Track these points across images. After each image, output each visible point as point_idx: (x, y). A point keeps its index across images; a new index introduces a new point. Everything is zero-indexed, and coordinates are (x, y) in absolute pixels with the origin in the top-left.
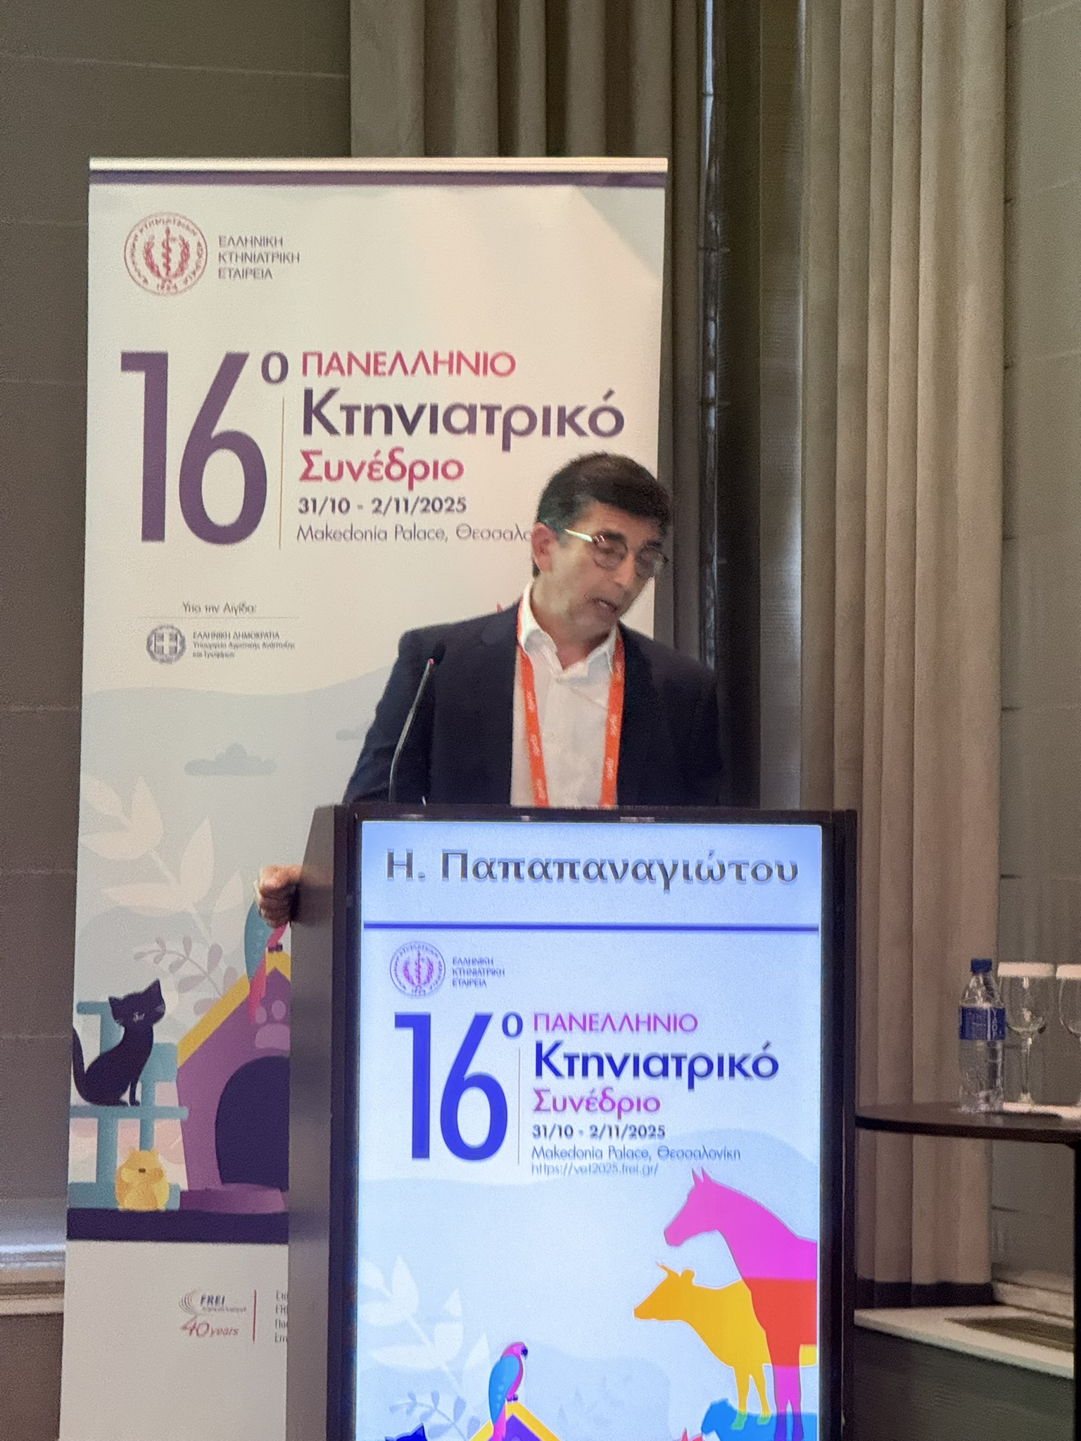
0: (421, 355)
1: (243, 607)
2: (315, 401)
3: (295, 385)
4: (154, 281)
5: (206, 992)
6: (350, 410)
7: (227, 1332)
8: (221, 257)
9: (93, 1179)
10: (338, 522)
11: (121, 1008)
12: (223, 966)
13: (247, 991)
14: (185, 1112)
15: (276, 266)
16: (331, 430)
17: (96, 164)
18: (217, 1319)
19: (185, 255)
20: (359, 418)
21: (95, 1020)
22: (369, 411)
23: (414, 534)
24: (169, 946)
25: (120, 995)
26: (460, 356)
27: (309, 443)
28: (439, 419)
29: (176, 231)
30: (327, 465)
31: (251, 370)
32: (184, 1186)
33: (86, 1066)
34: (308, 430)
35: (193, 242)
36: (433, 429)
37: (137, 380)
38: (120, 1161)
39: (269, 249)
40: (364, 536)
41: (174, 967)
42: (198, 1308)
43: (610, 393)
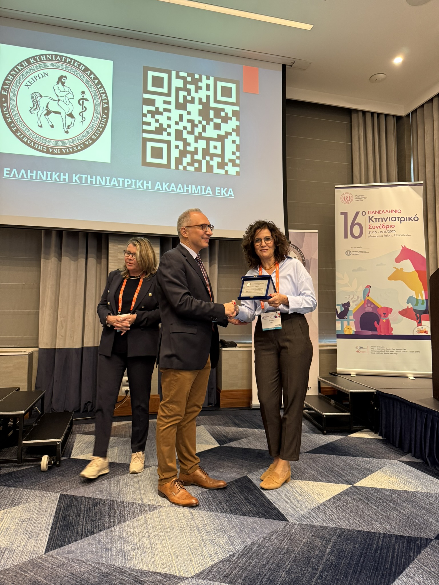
0: (387, 210)
1: (360, 247)
2: (370, 218)
3: (367, 215)
4: (345, 202)
5: (356, 303)
6: (376, 219)
7: (364, 352)
8: (355, 198)
9: (340, 330)
10: (375, 235)
11: (343, 305)
12: (359, 299)
13: (363, 302)
14: (355, 320)
15: (363, 199)
16: (373, 222)
17: (336, 186)
18: (362, 350)
19: (350, 198)
20: (377, 220)
21: (340, 306)
22: (379, 219)
23: (387, 236)
24: (351, 296)
25: (343, 303)
26: (393, 210)
27: (370, 224)
28: (391, 219)
29: (348, 195)
30: (373, 227)
31: (360, 214)
32: (355, 331)
33: (338, 313)
34: (369, 222)
35: (351, 196)
36: (390, 221)
37: (343, 216)
38: (345, 327)
39: (362, 197)
40: (379, 236)
41: (352, 299)
42: (359, 348)
43: (416, 215)
